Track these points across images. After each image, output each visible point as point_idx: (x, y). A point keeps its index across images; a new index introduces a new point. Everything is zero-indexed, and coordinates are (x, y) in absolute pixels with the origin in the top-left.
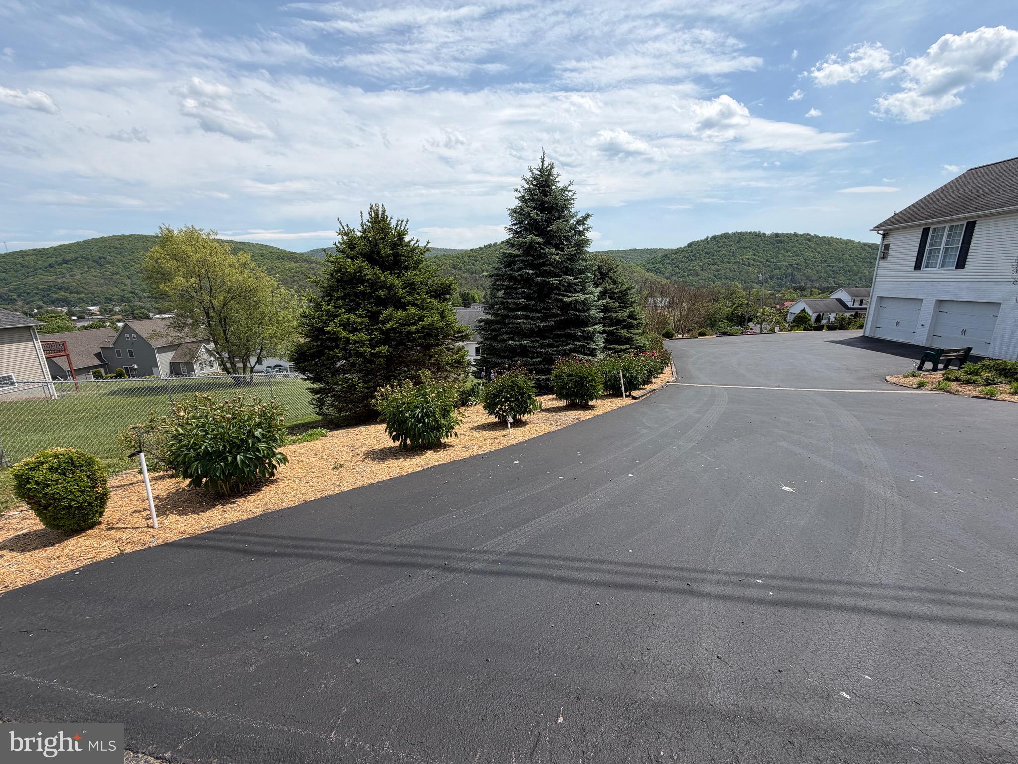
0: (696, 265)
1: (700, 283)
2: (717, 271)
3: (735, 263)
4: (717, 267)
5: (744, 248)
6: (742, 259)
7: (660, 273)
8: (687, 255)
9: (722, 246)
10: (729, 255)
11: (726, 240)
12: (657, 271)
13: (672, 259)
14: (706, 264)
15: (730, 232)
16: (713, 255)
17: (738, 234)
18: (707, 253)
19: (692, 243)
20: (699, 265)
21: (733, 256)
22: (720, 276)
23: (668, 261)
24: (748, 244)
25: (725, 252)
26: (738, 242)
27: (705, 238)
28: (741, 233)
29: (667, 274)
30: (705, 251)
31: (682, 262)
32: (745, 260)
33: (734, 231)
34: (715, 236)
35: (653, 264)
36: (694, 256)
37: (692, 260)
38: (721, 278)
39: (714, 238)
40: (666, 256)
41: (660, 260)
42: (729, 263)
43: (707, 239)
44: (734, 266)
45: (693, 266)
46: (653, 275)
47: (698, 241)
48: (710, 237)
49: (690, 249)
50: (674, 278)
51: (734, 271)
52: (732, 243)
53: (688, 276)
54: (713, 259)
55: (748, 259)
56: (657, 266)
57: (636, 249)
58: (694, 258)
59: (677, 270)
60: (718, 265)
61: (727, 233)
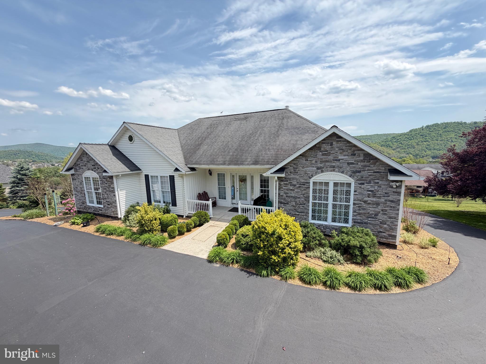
0: (413, 142)
1: (415, 152)
2: (428, 145)
3: (441, 141)
4: (428, 143)
5: (449, 131)
6: (447, 138)
7: (390, 147)
8: (408, 137)
9: (432, 131)
10: (437, 136)
11: (436, 128)
12: (388, 146)
13: (398, 139)
14: (421, 142)
15: (439, 123)
16: (426, 137)
17: (445, 123)
18: (422, 135)
19: (412, 130)
20: (415, 142)
21: (440, 136)
22: (430, 148)
23: (395, 141)
24: (452, 130)
25: (434, 135)
26: (444, 128)
27: (421, 126)
28: (447, 123)
29: (394, 148)
30: (421, 134)
31: (404, 140)
32: (449, 138)
33: (442, 122)
34: (428, 125)
35: (386, 142)
36: (412, 137)
37: (411, 139)
38: (430, 149)
39: (428, 127)
40: (394, 137)
41: (390, 140)
42: (437, 140)
43: (423, 127)
44: (440, 142)
45: (411, 143)
46: (385, 148)
47: (416, 129)
48: (425, 126)
49: (410, 133)
50: (398, 150)
51: (441, 145)
52: (440, 129)
53: (408, 148)
54: (426, 139)
55: (451, 138)
56: (387, 143)
57: (377, 134)
58: (412, 138)
59: (401, 145)
60: (429, 142)
61: (437, 124)
